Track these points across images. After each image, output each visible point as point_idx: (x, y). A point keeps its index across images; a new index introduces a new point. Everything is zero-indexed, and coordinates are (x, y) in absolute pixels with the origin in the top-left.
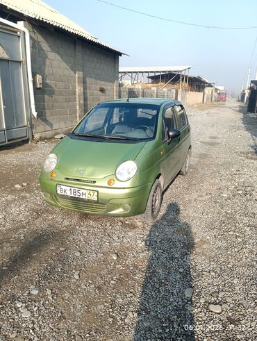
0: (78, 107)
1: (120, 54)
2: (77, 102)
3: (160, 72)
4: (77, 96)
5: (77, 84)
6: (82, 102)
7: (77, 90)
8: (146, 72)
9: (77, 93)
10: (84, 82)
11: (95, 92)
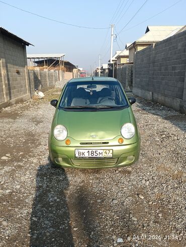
0: (4, 86)
1: (28, 44)
2: (3, 83)
3: (44, 58)
4: (3, 78)
5: (2, 68)
6: (7, 82)
7: (2, 73)
8: (33, 58)
9: (3, 76)
10: (7, 67)
11: (14, 74)
